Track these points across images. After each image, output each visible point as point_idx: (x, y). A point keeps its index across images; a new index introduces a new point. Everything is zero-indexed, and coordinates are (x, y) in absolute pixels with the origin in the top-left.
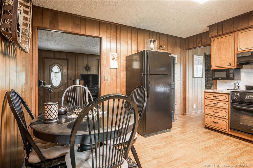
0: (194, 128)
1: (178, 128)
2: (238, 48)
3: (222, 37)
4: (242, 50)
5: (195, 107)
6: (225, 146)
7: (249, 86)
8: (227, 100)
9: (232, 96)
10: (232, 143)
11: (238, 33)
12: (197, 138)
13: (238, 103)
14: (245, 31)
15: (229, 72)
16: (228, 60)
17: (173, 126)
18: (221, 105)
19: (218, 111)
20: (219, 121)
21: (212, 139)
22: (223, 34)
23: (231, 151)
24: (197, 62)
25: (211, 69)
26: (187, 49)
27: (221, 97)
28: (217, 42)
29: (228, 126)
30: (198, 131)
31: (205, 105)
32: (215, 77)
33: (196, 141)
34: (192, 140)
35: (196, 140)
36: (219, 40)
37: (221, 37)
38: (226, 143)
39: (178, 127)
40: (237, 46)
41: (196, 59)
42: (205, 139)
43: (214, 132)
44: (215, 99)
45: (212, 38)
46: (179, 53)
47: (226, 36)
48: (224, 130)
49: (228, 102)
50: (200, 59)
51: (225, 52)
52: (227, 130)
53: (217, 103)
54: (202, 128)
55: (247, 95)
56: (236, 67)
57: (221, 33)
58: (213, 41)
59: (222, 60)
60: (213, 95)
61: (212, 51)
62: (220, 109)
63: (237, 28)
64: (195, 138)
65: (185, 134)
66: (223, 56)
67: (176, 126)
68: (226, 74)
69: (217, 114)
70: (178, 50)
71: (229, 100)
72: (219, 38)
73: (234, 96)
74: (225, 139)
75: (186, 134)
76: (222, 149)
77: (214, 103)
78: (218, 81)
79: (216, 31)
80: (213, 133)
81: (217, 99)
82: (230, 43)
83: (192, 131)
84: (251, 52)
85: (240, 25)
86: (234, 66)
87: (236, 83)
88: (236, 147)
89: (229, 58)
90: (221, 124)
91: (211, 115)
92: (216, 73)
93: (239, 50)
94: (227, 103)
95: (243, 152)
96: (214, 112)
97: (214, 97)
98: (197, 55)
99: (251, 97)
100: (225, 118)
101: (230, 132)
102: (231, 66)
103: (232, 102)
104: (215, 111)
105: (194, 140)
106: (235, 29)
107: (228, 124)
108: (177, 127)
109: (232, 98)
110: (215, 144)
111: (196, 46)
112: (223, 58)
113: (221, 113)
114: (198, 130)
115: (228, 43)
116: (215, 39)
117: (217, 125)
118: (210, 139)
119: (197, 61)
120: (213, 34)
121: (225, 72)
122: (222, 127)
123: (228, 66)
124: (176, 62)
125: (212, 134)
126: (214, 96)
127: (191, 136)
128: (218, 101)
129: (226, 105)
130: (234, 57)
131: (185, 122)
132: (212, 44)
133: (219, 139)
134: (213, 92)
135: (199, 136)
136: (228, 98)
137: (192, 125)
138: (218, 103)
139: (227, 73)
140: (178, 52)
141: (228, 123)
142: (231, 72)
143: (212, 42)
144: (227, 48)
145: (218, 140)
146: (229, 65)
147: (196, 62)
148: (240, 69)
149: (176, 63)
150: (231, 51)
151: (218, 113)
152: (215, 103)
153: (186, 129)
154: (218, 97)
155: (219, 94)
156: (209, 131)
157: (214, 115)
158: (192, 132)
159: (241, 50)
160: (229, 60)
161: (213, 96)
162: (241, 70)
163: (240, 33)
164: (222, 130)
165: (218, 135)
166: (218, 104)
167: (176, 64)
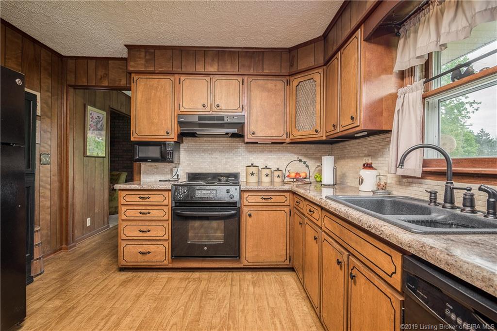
0: (96, 280)
1: (49, 302)
2: (179, 105)
3: (153, 77)
4: (186, 110)
5: (89, 224)
6: (170, 301)
7: (192, 174)
8: (166, 202)
9: (175, 193)
10: (178, 286)
11: (180, 79)
12: (110, 312)
13: (184, 206)
14: (191, 78)
15: (166, 147)
16: (163, 125)
17: (32, 302)
18: (156, 213)
19: (149, 228)
20: (152, 248)
21: (144, 296)
22: (156, 72)
23: (183, 308)
24: (94, 122)
25: (132, 140)
26: (71, 86)
27: (155, 198)
28: (143, 84)
29: (167, 253)
30: (106, 286)
31: (122, 220)
32: (140, 156)
33: (109, 324)
34: (97, 325)
35: (109, 319)
36: (148, 83)
37: (151, 77)
38: (170, 293)
39: (48, 299)
40: (179, 100)
41: (91, 114)
42: (129, 305)
43: (141, 273)
44: (144, 203)
45: (134, 74)
46: (48, 91)
47: (160, 77)
48: (160, 264)
49: (168, 207)
50: (101, 116)
51: (159, 109)
52: (166, 262)
53: (147, 211)
54: (114, 272)
55: (197, 190)
56: (176, 140)
57: (152, 69)
58: (135, 80)
59: (152, 123)
60: (139, 196)
61: (134, 100)
62: (154, 223)
63: (178, 68)
64: (106, 312)
65: (73, 313)
66: (154, 116)
67: (39, 300)
68: (161, 152)
69: (148, 234)
70: (42, 80)
71: (170, 203)
72: (148, 77)
73: (178, 194)
74: (165, 281)
75: (79, 313)
76: (169, 312)
77: (141, 213)
78: (143, 165)
79: (143, 62)
80: (139, 277)
81: (148, 203)
82: (167, 92)
83: (93, 293)
84: (197, 116)
85: (183, 64)
86: (174, 137)
87: (173, 169)
88: (187, 293)
89: (165, 121)
90: (155, 252)
91: (135, 238)
92: (141, 148)
93: (182, 109)
94: (166, 209)
95: (201, 299)
96: (140, 231)
97: (141, 200)
98: (94, 106)
99: (203, 193)
100: (162, 238)
101: (171, 264)
102: (168, 137)
103: (175, 206)
104: (144, 228)
105: (104, 321)
106: (176, 70)
107: (167, 250)
108: (44, 301)
109: (174, 198)
110: (152, 307)
111: (94, 85)
112: (155, 120)
113: (155, 231)
114: (106, 282)
115: (164, 92)
116: (140, 77)
117: (146, 258)
118: (139, 297)
119: (95, 120)
120: (136, 65)
121: (158, 148)
122: (156, 258)
123: (164, 137)
124: (39, 113)
125: (138, 281)
126: (142, 196)
127: (92, 314)
128: (149, 208)
129: (165, 213)
130: (173, 121)
131: (67, 273)
132: (133, 86)
133: (156, 287)
134: (139, 188)
135: (113, 303)
136: (167, 198)
137: (88, 274)
138: (149, 211)
139: (162, 148)
140: (42, 85)
141: (167, 247)
142: (169, 149)
143: (135, 84)
144: (162, 100)
145: (155, 291)
146: (166, 134)
147: (91, 121)
148: (180, 143)
149: (37, 114)
150: (168, 109)
151: (149, 231)
152: (143, 211)
153: (74, 296)
154: (149, 198)
155: (150, 193)
156: (129, 275)
157: (141, 238)
158: (94, 296)
159: (184, 110)
160: (165, 124)
161: (140, 198)
162: (181, 145)
163: (183, 78)
164: (158, 264)
165: (150, 278)
166: (149, 213)
167: (38, 118)
